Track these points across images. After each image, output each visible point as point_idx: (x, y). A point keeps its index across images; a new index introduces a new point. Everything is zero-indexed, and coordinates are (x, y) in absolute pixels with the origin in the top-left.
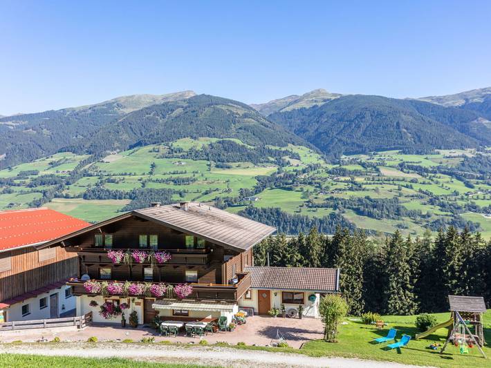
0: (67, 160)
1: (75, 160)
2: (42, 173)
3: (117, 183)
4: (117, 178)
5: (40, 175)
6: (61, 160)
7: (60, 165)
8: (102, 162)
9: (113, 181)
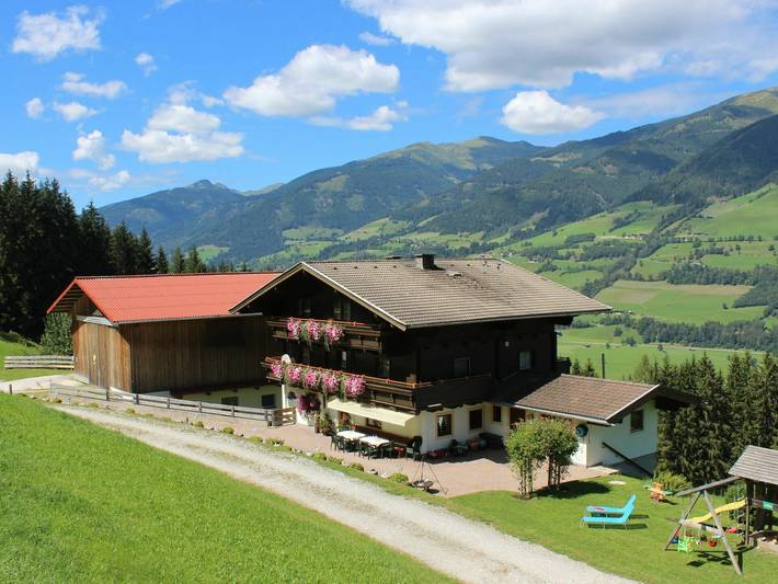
0: (640, 215)
1: (653, 215)
2: (600, 238)
3: (727, 255)
4: (726, 246)
5: (596, 241)
6: (630, 215)
7: (629, 223)
8: (700, 217)
9: (720, 252)
